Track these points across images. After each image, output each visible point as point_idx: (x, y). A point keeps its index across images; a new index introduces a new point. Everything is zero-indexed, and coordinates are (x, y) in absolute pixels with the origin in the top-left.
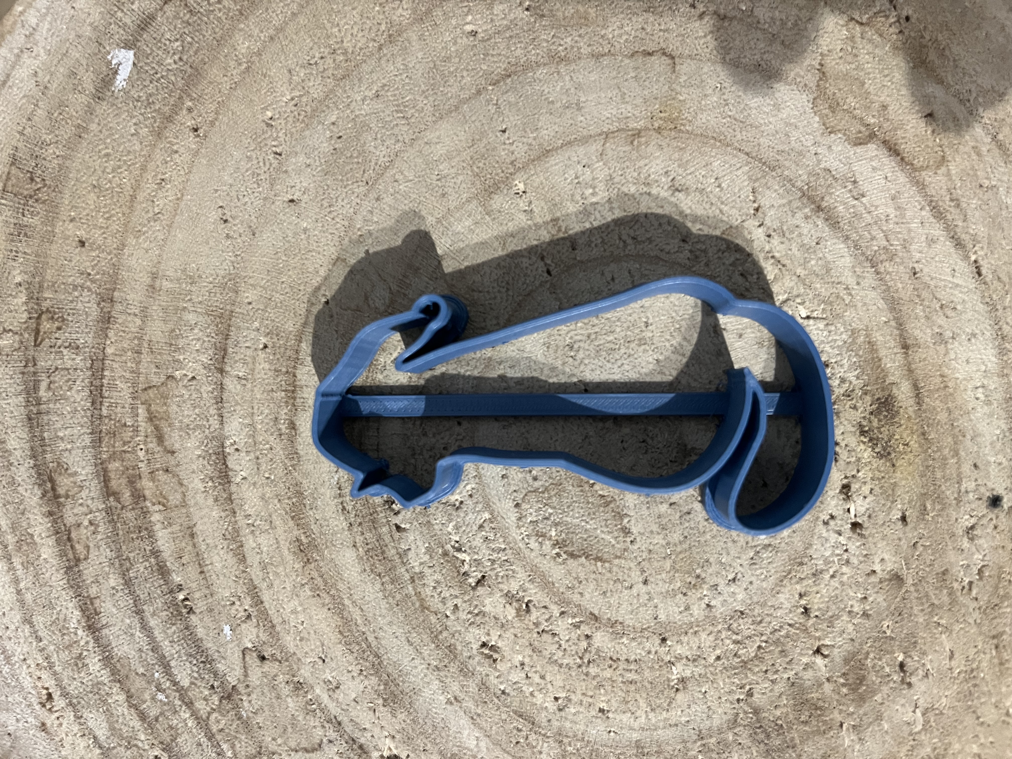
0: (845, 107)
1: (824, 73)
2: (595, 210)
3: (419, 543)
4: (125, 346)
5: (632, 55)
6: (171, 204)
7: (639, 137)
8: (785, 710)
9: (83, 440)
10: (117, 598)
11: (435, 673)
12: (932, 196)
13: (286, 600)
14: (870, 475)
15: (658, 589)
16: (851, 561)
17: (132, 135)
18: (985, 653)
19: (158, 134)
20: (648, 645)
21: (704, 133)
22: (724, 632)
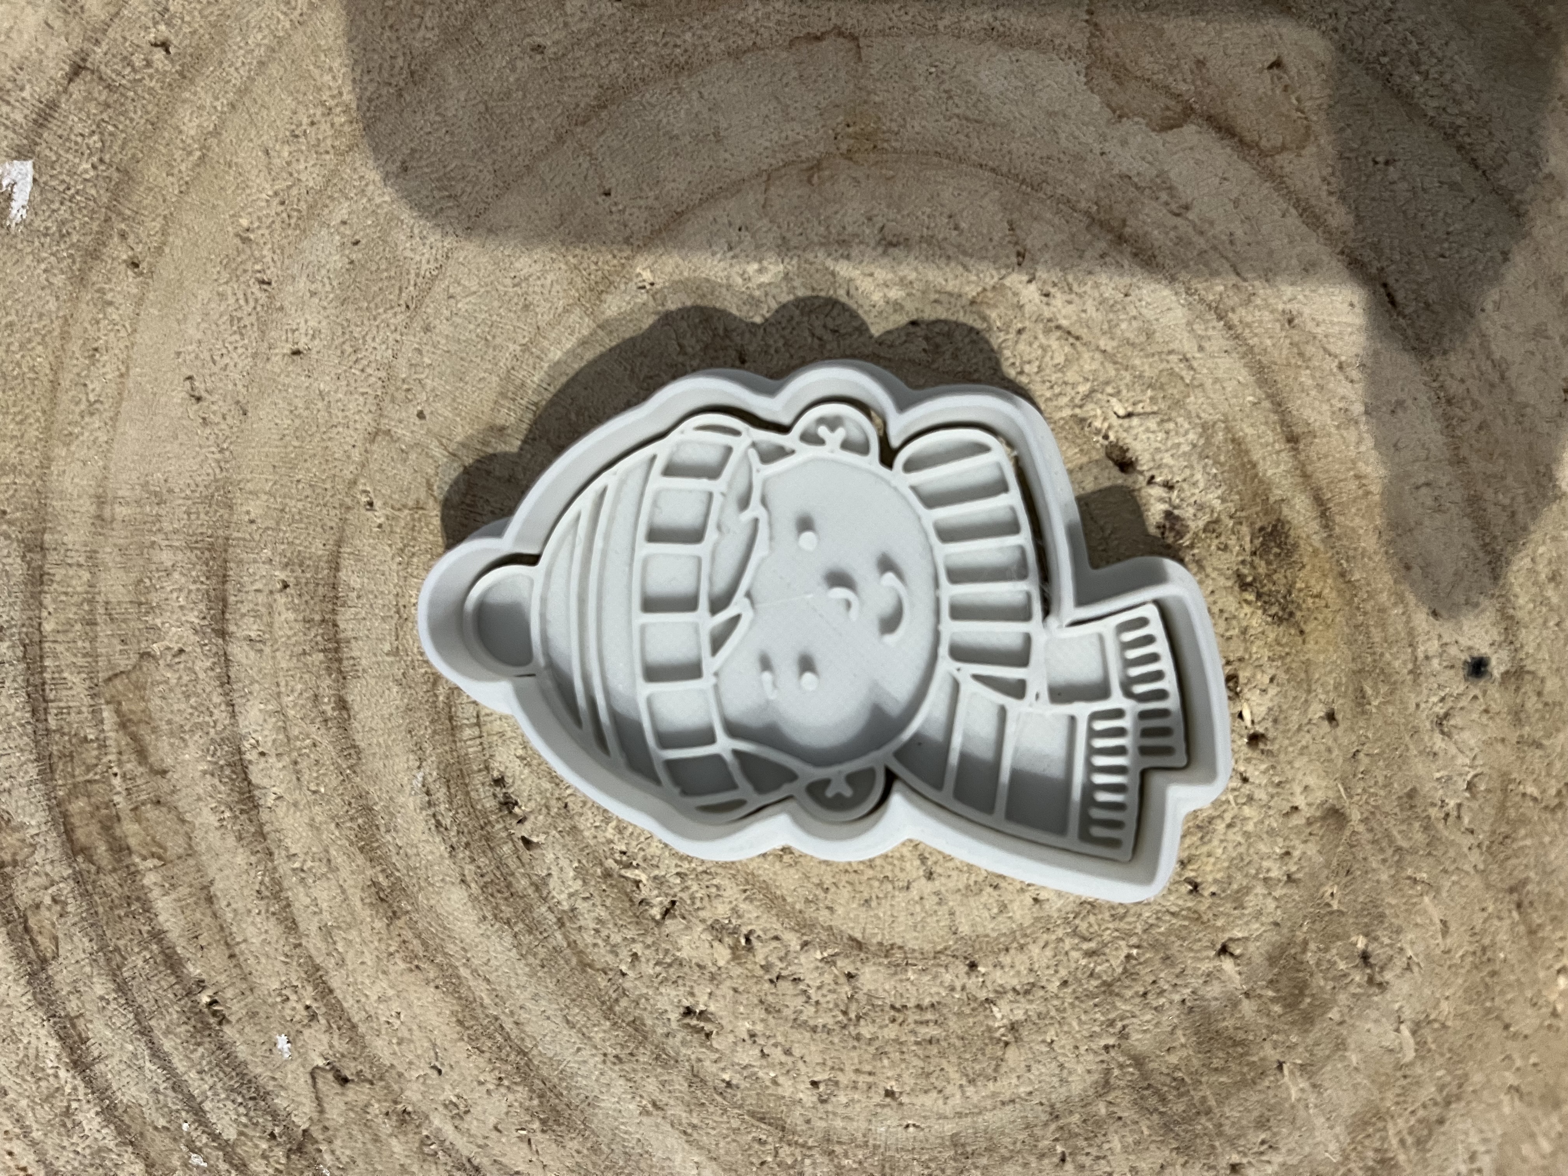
0: (1139, 74)
1: (1096, 24)
2: (766, 295)
3: (564, 863)
4: (71, 616)
7: (819, 170)
8: (1184, 1053)
9: (26, 772)
10: (108, 1013)
11: (617, 1068)
12: (1298, 192)
13: (367, 981)
14: (1267, 653)
15: (951, 884)
16: (1256, 796)
17: (43, 289)
18: (1500, 919)
19: (80, 280)
20: (948, 978)
21: (921, 149)
22: (1068, 941)
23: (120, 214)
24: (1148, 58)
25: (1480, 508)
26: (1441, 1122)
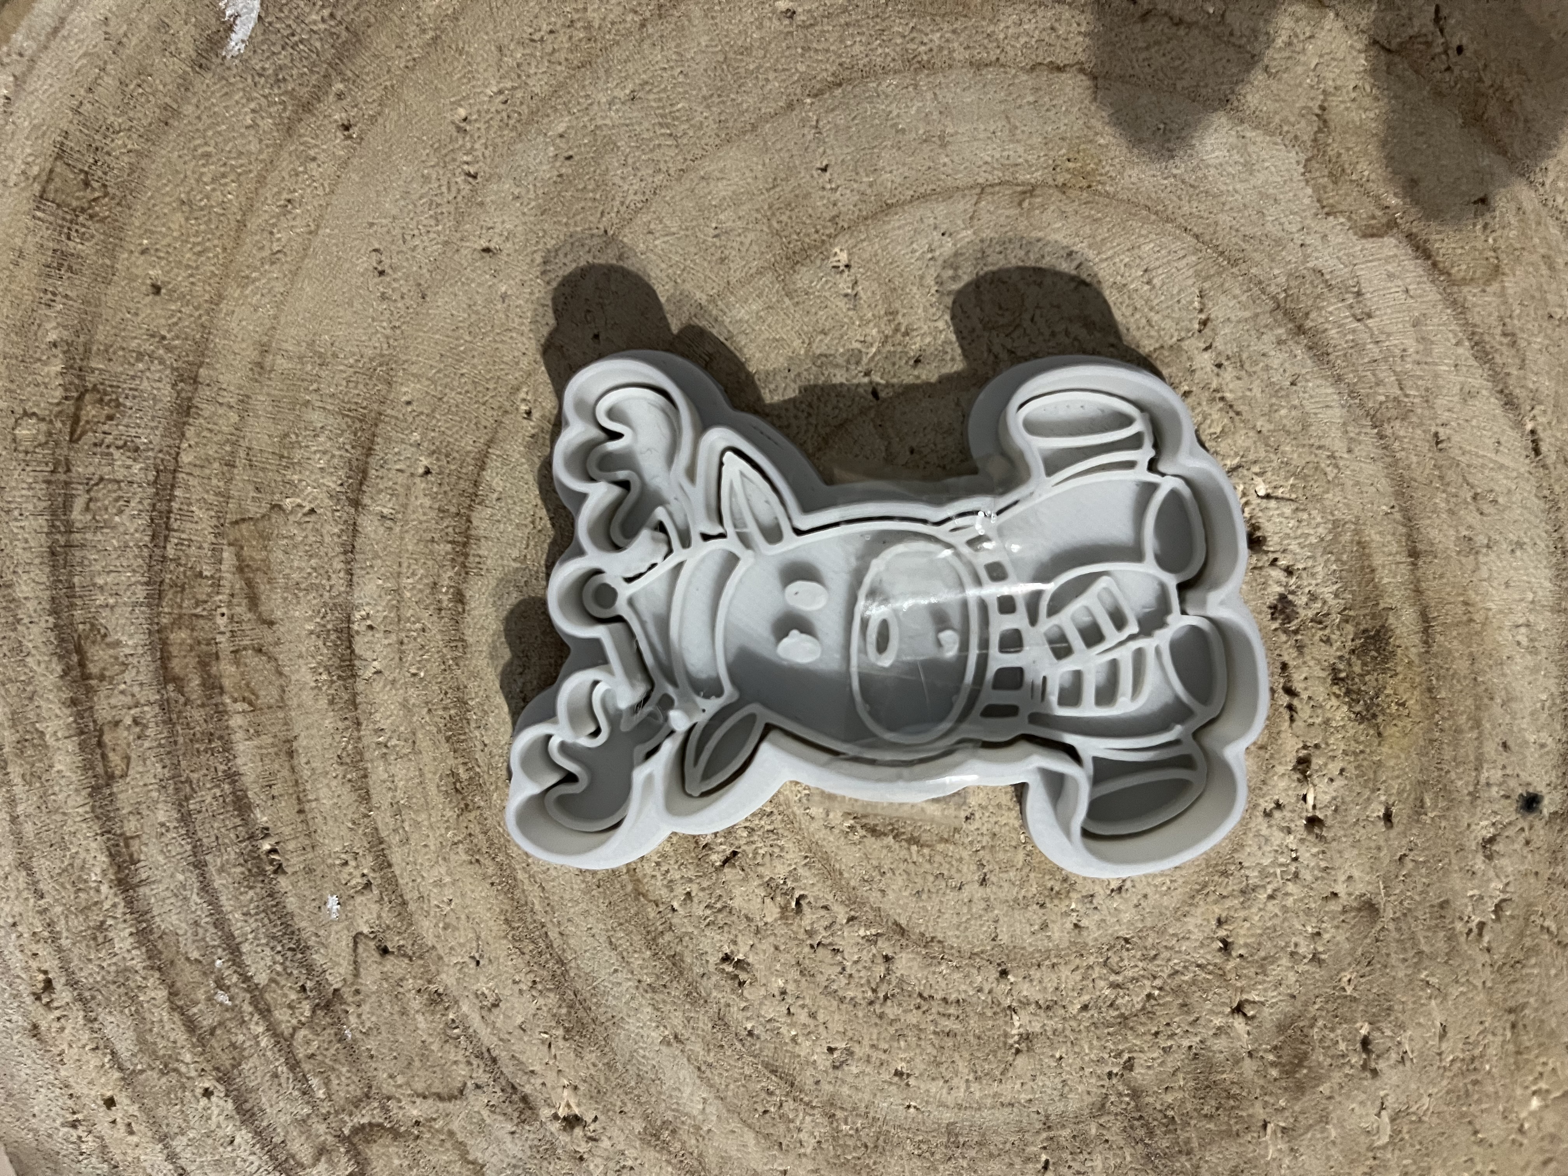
0: (1354, 177)
1: (1325, 121)
4: (210, 452)
5: (1033, 69)
6: (300, 240)
7: (1032, 196)
8: (1180, 1095)
9: (134, 593)
10: (165, 840)
11: (648, 996)
12: (1475, 326)
13: (427, 864)
14: (1342, 747)
15: (1002, 895)
16: (1302, 876)
17: (247, 128)
18: (1494, 1034)
19: (287, 128)
21: (1133, 199)
22: (1097, 969)
23: (340, 73)
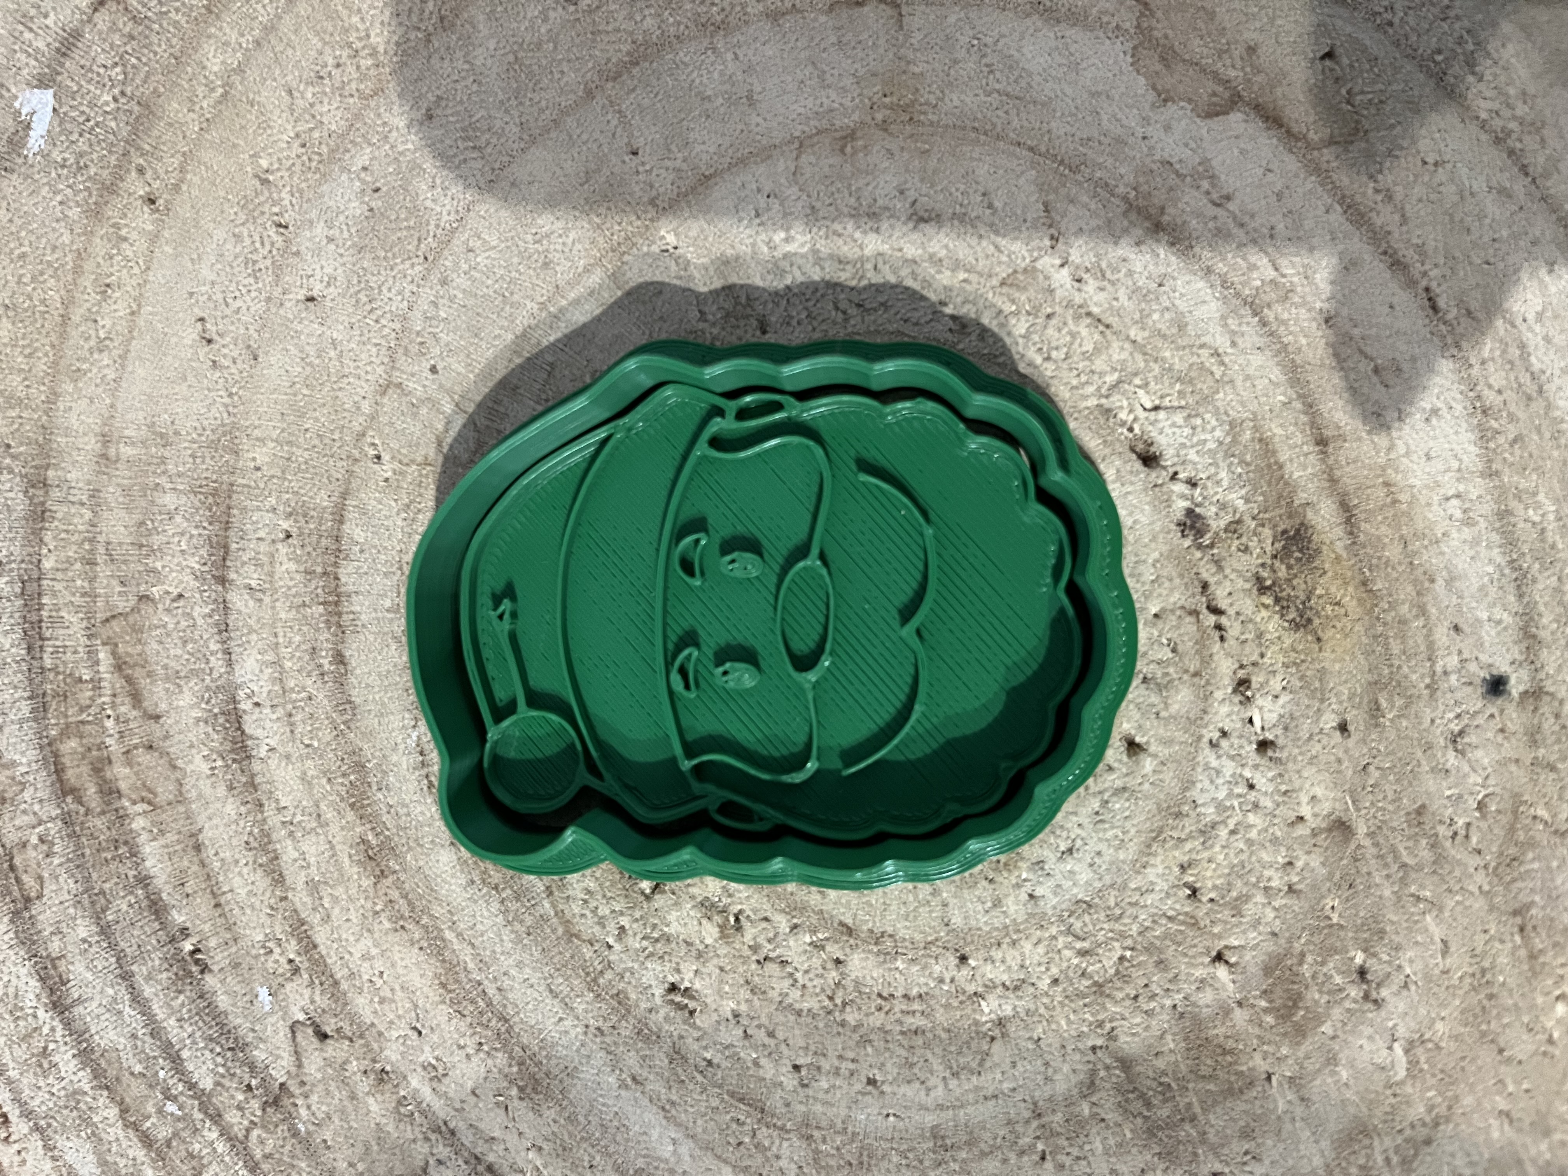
0: (1187, 57)
1: (1146, 4)
2: (792, 265)
4: (71, 554)
5: (831, 9)
6: (124, 323)
7: (853, 139)
8: (1172, 1059)
9: (19, 710)
10: (90, 956)
11: (598, 1040)
12: (1344, 188)
13: (352, 939)
14: (1281, 658)
16: (1261, 804)
17: (58, 221)
18: (1502, 941)
19: (96, 213)
20: (937, 969)
21: (959, 123)
22: (1061, 939)
23: (138, 148)
24: (1198, 41)
25: (1509, 523)
26: (1428, 1142)
